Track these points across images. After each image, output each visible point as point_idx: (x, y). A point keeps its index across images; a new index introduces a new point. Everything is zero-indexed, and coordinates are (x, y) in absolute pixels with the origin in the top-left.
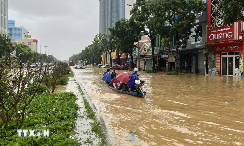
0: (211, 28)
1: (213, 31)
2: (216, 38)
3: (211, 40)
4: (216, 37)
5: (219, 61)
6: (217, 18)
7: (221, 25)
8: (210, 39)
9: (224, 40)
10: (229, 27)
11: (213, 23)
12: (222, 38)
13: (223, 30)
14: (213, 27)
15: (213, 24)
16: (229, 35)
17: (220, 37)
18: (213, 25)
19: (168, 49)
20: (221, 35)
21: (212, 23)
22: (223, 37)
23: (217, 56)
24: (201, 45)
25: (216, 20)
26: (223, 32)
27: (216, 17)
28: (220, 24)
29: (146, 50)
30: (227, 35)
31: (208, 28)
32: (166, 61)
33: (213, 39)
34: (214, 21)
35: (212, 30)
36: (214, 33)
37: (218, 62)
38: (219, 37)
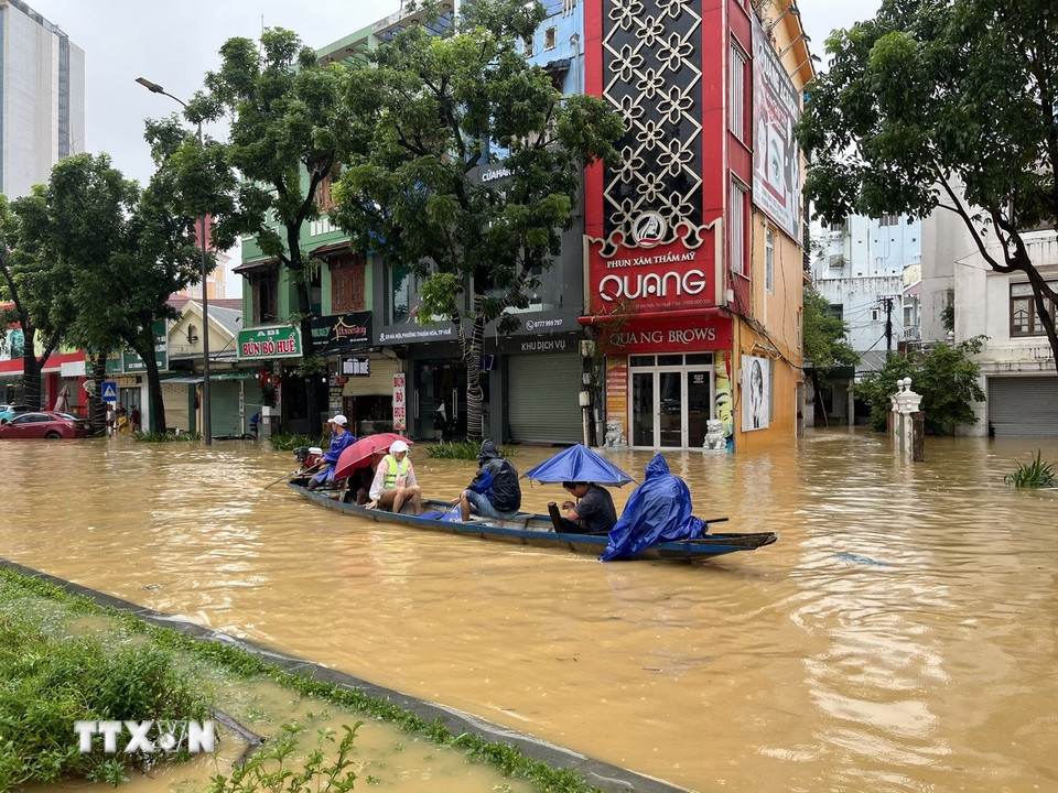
0: (609, 249)
1: (617, 263)
2: (632, 292)
3: (609, 299)
4: (633, 289)
5: (620, 390)
6: (634, 208)
7: (654, 236)
8: (603, 295)
9: (669, 304)
10: (690, 251)
11: (617, 225)
12: (658, 295)
13: (662, 259)
14: (616, 246)
15: (617, 230)
16: (692, 284)
17: (652, 289)
18: (618, 237)
19: (360, 336)
20: (652, 281)
21: (609, 227)
22: (661, 289)
23: (615, 370)
24: (559, 322)
25: (628, 217)
26: (661, 269)
27: (628, 203)
28: (648, 236)
29: (196, 338)
30: (682, 284)
31: (594, 246)
32: (332, 390)
33: (618, 295)
34: (620, 218)
35: (610, 259)
36: (620, 271)
37: (619, 394)
38: (644, 287)
